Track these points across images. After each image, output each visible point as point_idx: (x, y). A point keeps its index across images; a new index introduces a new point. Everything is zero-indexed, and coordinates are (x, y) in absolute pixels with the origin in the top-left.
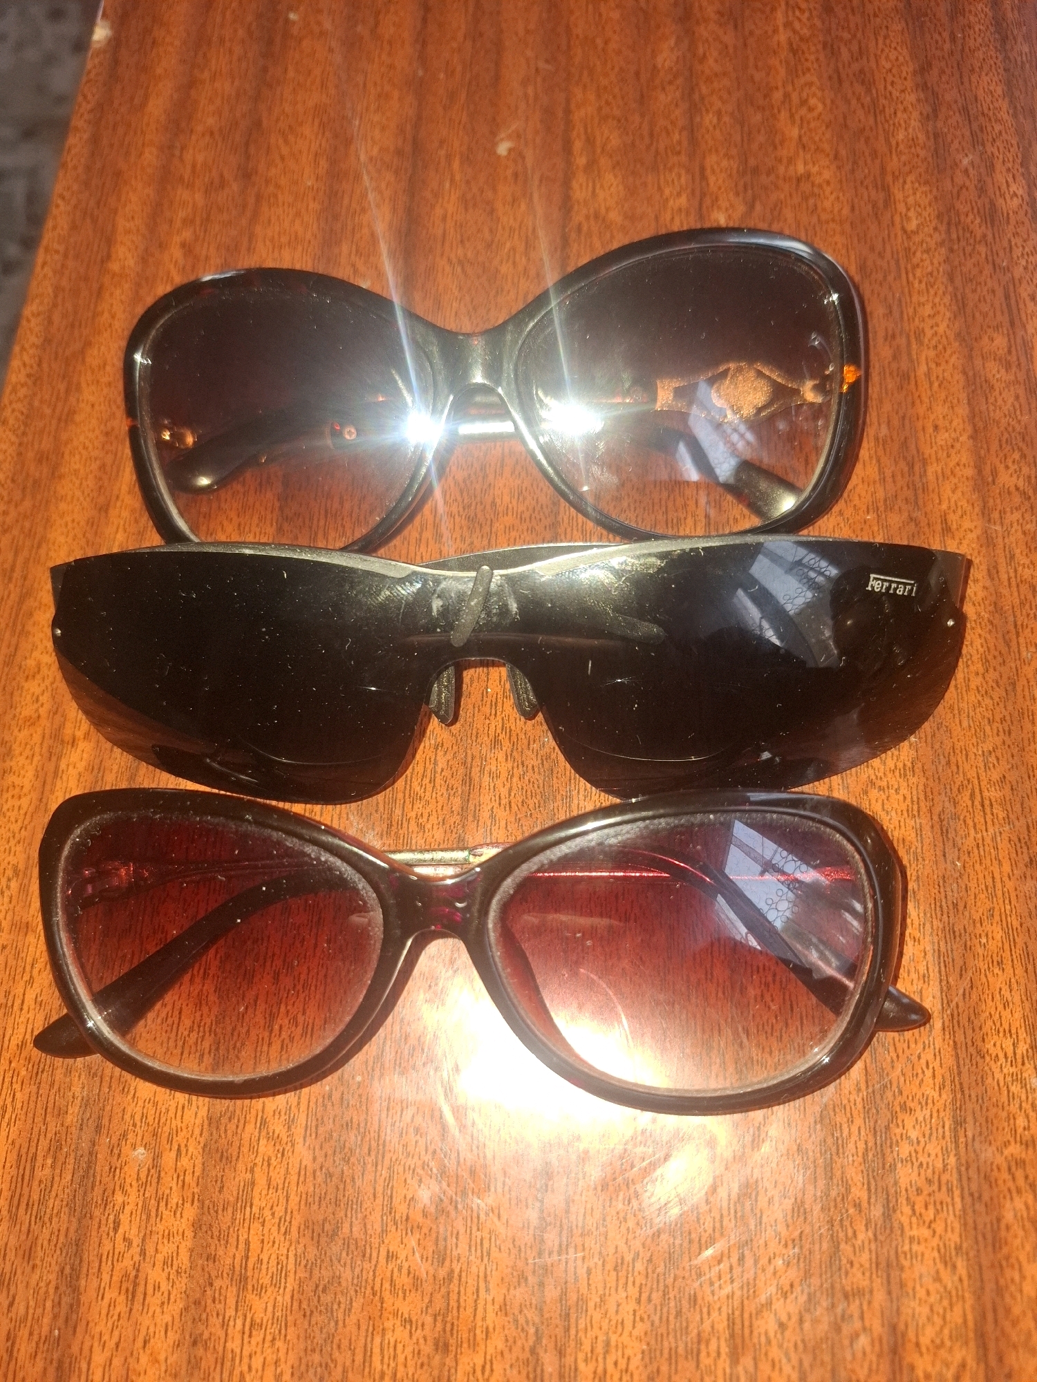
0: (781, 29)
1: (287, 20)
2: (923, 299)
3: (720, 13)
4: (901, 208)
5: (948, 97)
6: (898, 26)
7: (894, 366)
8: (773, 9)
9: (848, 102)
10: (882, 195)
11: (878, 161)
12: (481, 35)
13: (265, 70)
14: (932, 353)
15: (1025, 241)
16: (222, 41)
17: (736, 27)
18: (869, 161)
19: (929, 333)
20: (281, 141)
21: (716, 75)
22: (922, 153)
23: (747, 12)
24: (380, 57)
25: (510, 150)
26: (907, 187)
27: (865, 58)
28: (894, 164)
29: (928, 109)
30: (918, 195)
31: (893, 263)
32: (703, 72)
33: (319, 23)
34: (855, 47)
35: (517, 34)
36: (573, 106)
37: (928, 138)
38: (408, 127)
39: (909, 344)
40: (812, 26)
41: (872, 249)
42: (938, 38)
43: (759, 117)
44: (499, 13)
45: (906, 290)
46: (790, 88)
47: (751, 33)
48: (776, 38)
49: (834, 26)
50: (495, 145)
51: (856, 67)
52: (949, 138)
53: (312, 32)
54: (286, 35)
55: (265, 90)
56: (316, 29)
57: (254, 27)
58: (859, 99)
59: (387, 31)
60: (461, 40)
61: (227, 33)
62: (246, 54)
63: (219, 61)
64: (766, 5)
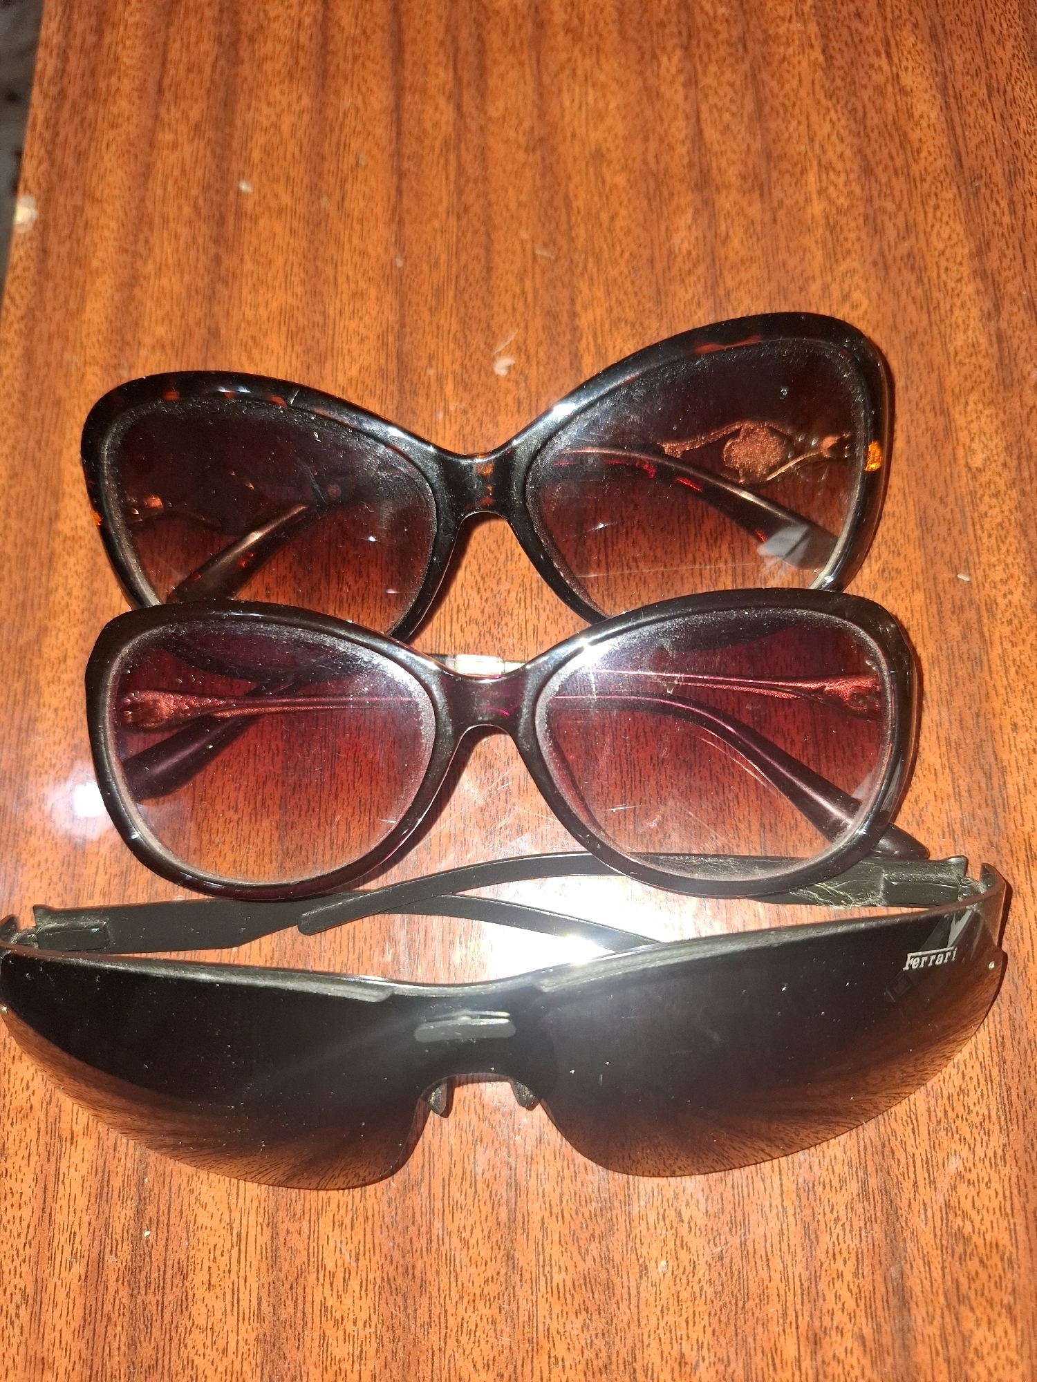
0: (815, 197)
1: (239, 193)
2: (993, 560)
3: (744, 178)
4: (964, 436)
5: (1011, 288)
6: (949, 194)
7: (964, 647)
8: (804, 171)
9: (896, 295)
10: (941, 420)
11: (935, 375)
12: (466, 210)
13: (217, 260)
14: (1006, 630)
16: (165, 221)
17: (762, 195)
18: (925, 373)
19: (1002, 603)
21: (742, 261)
22: (986, 363)
23: (775, 175)
24: (350, 241)
25: (509, 368)
26: (969, 409)
27: (913, 239)
28: (953, 378)
29: (988, 305)
30: (983, 419)
31: (957, 510)
32: (726, 258)
33: (276, 196)
34: (901, 221)
35: (507, 208)
36: (578, 308)
37: (991, 344)
38: (391, 338)
39: (980, 620)
40: (851, 194)
41: (933, 494)
42: (997, 210)
44: (485, 179)
45: (974, 547)
46: (829, 278)
47: (781, 203)
48: (809, 210)
49: (875, 194)
50: (493, 360)
51: (903, 248)
52: (1015, 342)
53: (269, 208)
54: (240, 214)
55: (220, 287)
56: (274, 204)
57: (201, 201)
58: (909, 291)
59: (356, 205)
60: (444, 216)
61: (171, 211)
62: (194, 238)
63: (164, 249)
64: (795, 165)
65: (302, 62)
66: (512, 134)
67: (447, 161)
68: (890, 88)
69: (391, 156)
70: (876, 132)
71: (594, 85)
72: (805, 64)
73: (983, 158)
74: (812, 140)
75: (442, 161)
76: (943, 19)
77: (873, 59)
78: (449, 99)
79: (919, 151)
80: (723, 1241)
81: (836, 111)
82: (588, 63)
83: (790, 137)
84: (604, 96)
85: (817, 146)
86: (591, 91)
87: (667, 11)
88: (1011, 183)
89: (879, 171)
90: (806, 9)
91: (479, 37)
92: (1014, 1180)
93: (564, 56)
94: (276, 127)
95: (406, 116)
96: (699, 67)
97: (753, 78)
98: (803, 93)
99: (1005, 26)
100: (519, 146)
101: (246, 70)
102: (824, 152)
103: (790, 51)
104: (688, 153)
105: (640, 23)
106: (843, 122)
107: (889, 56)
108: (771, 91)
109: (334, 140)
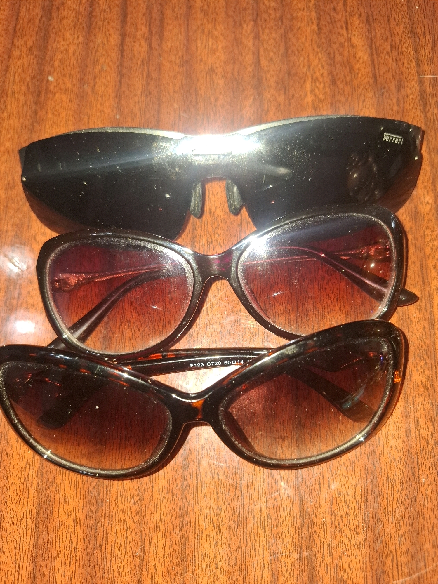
0: (309, 94)
1: (48, 81)
3: (277, 83)
8: (305, 82)
12: (150, 93)
13: (36, 112)
15: (432, 231)
16: (14, 93)
17: (285, 92)
23: (291, 83)
24: (96, 105)
33: (65, 83)
40: (325, 93)
42: (391, 103)
44: (159, 79)
47: (293, 96)
48: (306, 100)
49: (336, 93)
53: (61, 89)
54: (47, 91)
55: (35, 125)
56: (63, 87)
57: (30, 84)
59: (100, 89)
60: (140, 96)
61: (16, 88)
62: (26, 101)
63: (11, 105)
64: (301, 78)
65: (80, 20)
66: (173, 58)
67: (143, 69)
68: (346, 44)
69: (118, 66)
70: (339, 64)
71: (212, 37)
72: (309, 31)
73: (387, 79)
74: (309, 67)
75: (141, 70)
76: (373, 13)
77: (340, 30)
78: (146, 41)
79: (358, 74)
80: (235, 578)
81: (321, 54)
82: (210, 26)
83: (300, 65)
84: (217, 42)
85: (311, 71)
86: (211, 40)
87: (248, 4)
88: (398, 91)
89: (339, 82)
90: (311, 5)
91: (161, 12)
92: (368, 555)
93: (199, 23)
94: (67, 50)
95: (125, 48)
96: (260, 30)
97: (285, 36)
98: (307, 45)
99: (400, 17)
100: (176, 64)
101: (54, 23)
102: (315, 72)
103: (302, 24)
104: (253, 71)
105: (235, 8)
106: (324, 59)
107: (347, 29)
108: (293, 44)
109: (92, 58)
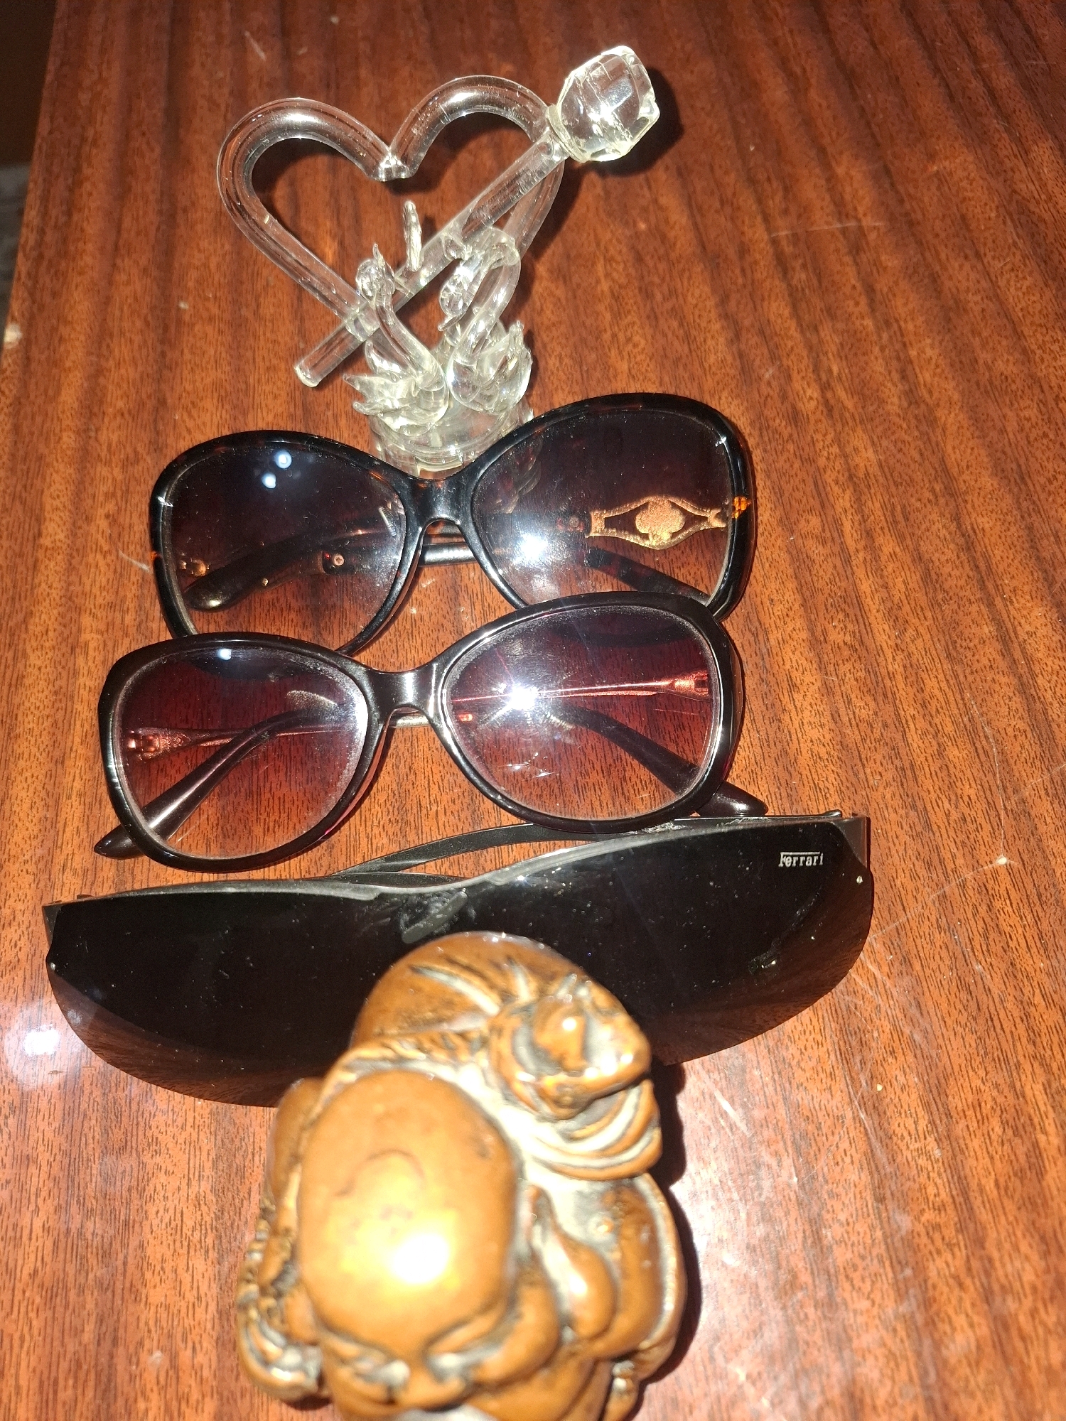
1: (179, 309)
5: (746, 323)
6: (698, 268)
9: (665, 335)
13: (163, 354)
16: (122, 333)
18: (689, 385)
20: (185, 416)
22: (732, 372)
27: (674, 297)
29: (731, 335)
33: (207, 310)
37: (735, 359)
40: (628, 275)
43: (594, 356)
46: (616, 328)
51: (668, 305)
53: (202, 318)
54: (179, 322)
55: (166, 372)
56: (205, 315)
57: (149, 318)
58: (673, 333)
59: (268, 310)
61: (126, 325)
62: (145, 341)
63: (121, 349)
68: (651, 207)
73: (720, 245)
81: (615, 225)
85: (602, 247)
88: (742, 258)
89: (648, 258)
91: (355, 198)
94: (206, 266)
101: (182, 230)
102: (608, 251)
106: (620, 231)
109: (250, 271)
